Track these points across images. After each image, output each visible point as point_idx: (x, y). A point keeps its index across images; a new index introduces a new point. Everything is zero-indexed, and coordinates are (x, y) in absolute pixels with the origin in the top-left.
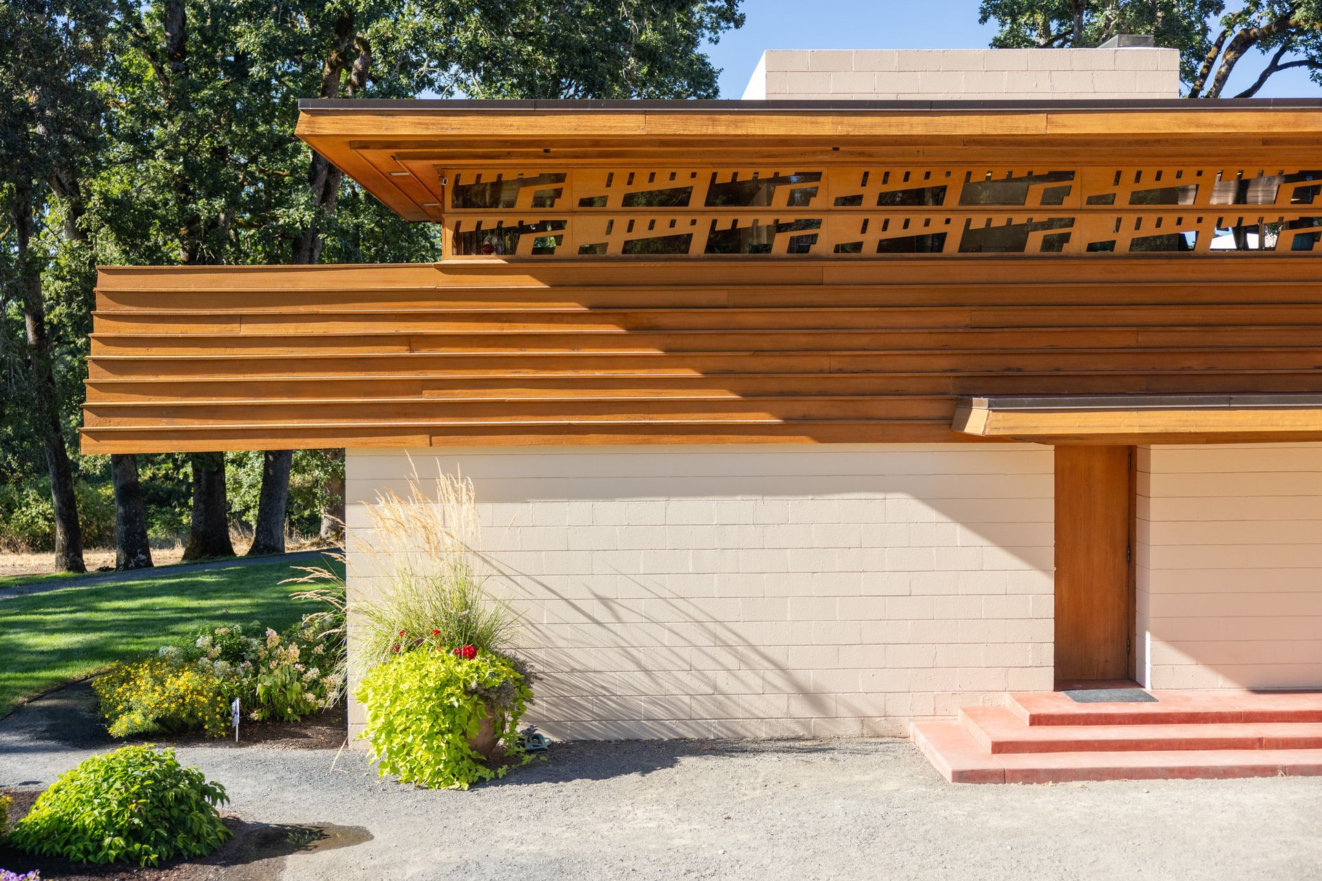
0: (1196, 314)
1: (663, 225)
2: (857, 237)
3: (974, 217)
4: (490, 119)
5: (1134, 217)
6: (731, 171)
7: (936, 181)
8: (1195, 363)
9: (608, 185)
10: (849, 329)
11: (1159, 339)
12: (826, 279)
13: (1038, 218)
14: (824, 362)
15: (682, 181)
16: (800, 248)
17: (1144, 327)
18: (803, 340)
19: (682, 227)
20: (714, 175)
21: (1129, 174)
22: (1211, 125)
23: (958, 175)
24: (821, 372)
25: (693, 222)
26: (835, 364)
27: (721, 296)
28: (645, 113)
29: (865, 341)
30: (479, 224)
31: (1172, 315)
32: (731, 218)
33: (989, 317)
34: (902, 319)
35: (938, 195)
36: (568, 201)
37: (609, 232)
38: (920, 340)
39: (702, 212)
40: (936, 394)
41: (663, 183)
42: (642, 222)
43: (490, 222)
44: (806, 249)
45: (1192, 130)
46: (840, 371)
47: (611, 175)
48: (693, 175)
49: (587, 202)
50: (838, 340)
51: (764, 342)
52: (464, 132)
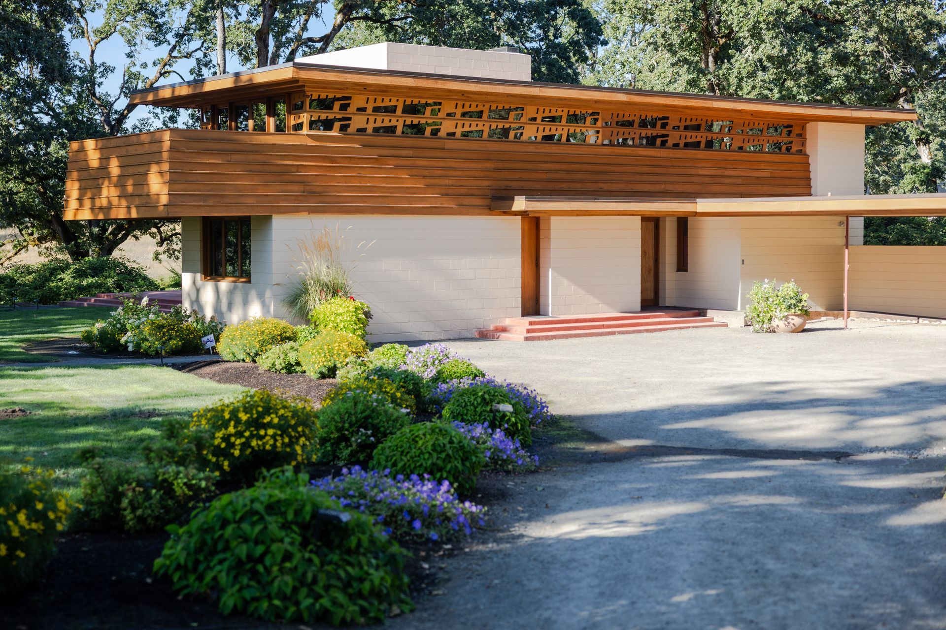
0: (564, 167)
1: (386, 121)
2: (453, 130)
3: (499, 124)
4: (364, 77)
5: (549, 127)
6: (418, 100)
7: (480, 108)
8: (564, 186)
9: (367, 103)
10: (455, 169)
11: (553, 176)
12: (446, 147)
13: (513, 126)
14: (446, 182)
15: (393, 103)
16: (435, 133)
17: (549, 171)
18: (439, 172)
19: (393, 123)
20: (405, 101)
21: (541, 110)
22: (587, 95)
23: (487, 106)
24: (446, 186)
25: (397, 121)
26: (451, 182)
27: (410, 152)
28: (413, 77)
29: (460, 173)
30: (319, 116)
31: (557, 166)
32: (411, 119)
33: (500, 165)
34: (473, 165)
35: (480, 114)
36: (352, 109)
37: (367, 123)
38: (478, 174)
39: (401, 117)
40: (484, 196)
41: (387, 103)
42: (379, 119)
43: (323, 116)
44: (436, 134)
45: (582, 97)
46: (453, 186)
47: (368, 99)
48: (398, 100)
49: (359, 110)
50: (451, 173)
51: (426, 173)
52: (353, 81)
